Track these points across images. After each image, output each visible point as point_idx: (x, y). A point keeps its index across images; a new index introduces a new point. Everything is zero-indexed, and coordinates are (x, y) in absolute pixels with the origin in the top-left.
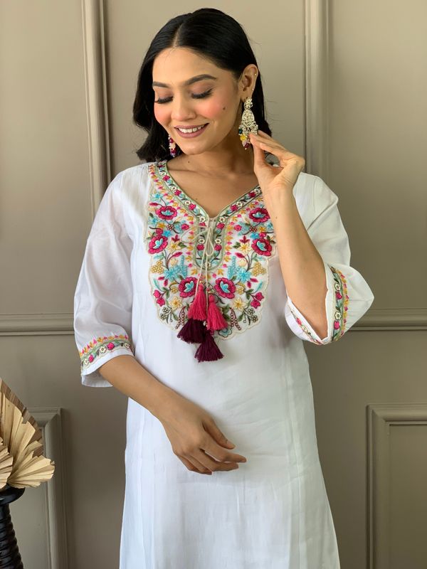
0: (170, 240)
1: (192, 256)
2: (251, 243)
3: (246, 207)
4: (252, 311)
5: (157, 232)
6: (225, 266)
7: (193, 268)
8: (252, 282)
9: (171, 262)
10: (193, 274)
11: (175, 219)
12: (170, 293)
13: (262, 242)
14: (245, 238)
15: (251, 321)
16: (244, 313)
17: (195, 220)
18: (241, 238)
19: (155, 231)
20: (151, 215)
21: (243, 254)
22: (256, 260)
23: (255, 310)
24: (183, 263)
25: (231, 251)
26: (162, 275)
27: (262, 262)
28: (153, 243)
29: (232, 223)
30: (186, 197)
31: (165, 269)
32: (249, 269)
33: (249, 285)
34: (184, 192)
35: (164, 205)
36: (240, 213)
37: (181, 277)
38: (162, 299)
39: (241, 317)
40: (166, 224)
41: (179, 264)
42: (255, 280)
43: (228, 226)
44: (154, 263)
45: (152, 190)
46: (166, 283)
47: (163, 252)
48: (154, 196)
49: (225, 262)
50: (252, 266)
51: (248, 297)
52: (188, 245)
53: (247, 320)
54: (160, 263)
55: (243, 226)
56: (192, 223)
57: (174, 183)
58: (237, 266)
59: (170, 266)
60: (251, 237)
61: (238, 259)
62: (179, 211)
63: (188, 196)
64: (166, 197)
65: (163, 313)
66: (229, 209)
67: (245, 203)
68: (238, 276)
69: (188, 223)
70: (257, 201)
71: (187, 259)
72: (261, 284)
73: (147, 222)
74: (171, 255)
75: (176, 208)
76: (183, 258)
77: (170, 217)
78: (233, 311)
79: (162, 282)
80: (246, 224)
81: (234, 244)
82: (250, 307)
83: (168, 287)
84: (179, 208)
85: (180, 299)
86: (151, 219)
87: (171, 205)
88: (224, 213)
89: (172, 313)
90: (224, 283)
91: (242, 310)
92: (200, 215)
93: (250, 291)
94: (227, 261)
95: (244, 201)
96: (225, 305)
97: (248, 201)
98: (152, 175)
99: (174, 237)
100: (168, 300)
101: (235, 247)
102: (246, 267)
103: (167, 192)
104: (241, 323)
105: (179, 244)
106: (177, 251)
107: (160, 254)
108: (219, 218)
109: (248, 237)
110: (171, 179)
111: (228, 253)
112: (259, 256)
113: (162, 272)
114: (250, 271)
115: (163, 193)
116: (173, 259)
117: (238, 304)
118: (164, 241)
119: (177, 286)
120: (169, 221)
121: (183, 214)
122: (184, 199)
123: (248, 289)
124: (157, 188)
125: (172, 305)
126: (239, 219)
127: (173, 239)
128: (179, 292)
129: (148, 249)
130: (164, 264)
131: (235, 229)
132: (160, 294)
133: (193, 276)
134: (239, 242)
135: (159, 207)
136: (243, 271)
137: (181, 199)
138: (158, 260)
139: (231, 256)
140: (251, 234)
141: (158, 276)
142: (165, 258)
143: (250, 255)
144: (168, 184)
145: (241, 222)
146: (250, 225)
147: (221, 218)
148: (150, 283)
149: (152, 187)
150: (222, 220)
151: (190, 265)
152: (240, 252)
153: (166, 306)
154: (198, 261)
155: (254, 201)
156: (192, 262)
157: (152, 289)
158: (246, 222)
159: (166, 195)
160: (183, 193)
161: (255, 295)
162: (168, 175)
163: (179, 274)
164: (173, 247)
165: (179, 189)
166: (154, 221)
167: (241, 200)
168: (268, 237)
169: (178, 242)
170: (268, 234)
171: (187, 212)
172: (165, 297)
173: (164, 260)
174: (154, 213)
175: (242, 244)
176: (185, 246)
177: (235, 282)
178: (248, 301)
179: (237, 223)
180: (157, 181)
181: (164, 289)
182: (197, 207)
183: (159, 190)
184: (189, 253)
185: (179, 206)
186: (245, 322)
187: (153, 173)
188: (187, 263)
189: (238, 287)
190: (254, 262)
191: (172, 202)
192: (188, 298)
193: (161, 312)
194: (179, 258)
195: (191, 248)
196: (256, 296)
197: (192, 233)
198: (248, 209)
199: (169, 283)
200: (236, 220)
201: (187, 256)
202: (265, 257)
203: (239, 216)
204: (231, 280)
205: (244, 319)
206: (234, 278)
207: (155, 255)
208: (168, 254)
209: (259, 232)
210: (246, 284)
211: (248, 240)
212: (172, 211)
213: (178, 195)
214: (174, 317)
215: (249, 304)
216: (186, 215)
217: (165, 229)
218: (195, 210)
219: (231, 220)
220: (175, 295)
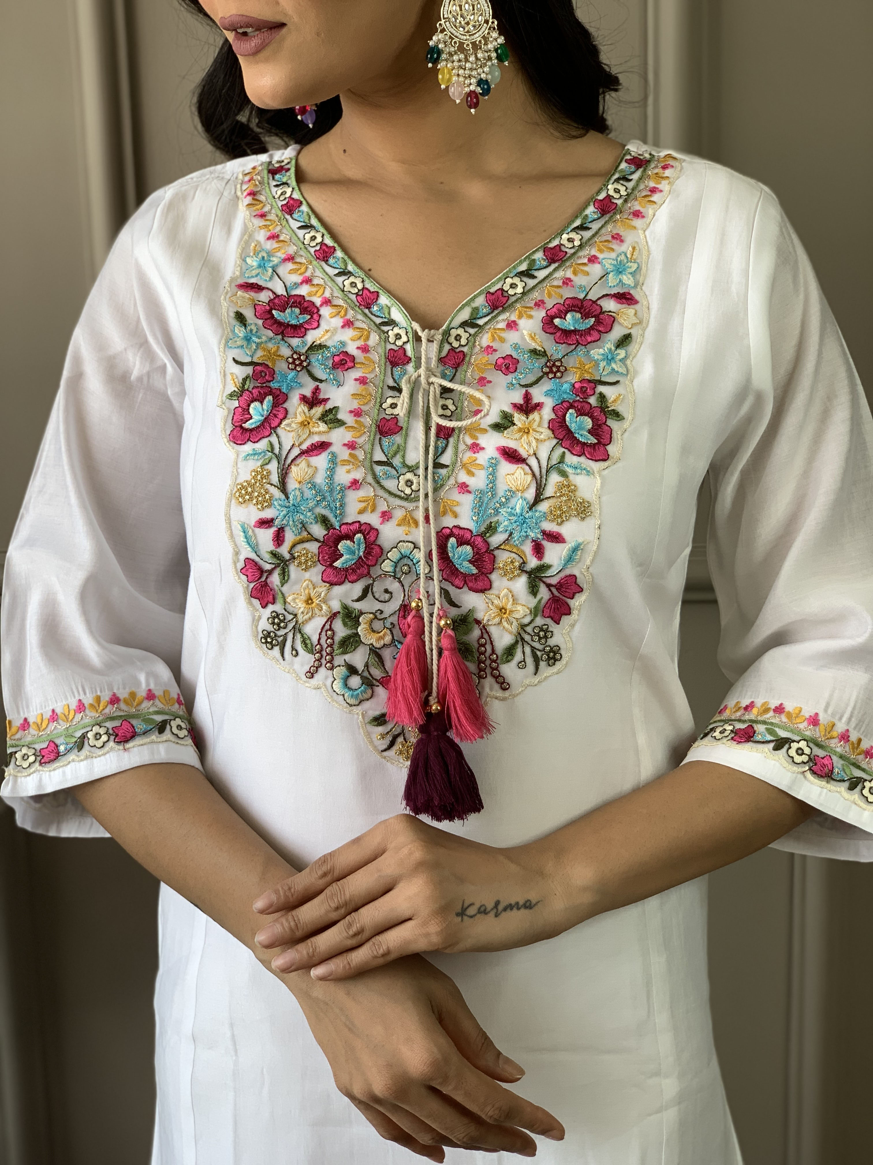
0: (294, 404)
1: (360, 454)
2: (547, 413)
3: (536, 295)
4: (545, 633)
5: (256, 376)
6: (464, 488)
7: (361, 493)
8: (546, 544)
9: (296, 472)
10: (361, 512)
11: (312, 336)
12: (293, 569)
13: (581, 413)
14: (527, 397)
15: (543, 664)
16: (520, 640)
17: (374, 339)
18: (518, 397)
19: (249, 370)
20: (240, 318)
21: (524, 454)
22: (563, 474)
23: (553, 627)
24: (331, 477)
25: (483, 440)
26: (268, 514)
27: (579, 480)
28: (245, 412)
29: (490, 350)
30: (351, 267)
31: (276, 493)
32: (538, 499)
33: (538, 550)
34: (345, 250)
35: (280, 290)
36: (513, 317)
37: (324, 521)
38: (266, 584)
39: (510, 651)
40: (286, 352)
41: (320, 479)
42: (556, 538)
43: (477, 358)
44: (245, 476)
45: (247, 243)
46: (279, 538)
47: (274, 439)
48: (252, 262)
49: (463, 477)
50: (549, 490)
51: (533, 590)
52: (350, 420)
53: (529, 660)
54: (262, 475)
55: (524, 358)
56: (365, 349)
57: (314, 222)
58: (501, 489)
59: (292, 485)
60: (547, 394)
61: (506, 467)
62: (325, 311)
63: (354, 261)
64: (290, 266)
65: (270, 628)
66: (480, 301)
67: (531, 283)
68: (504, 521)
69: (352, 349)
70: (569, 274)
71: (345, 462)
72: (575, 550)
73: (228, 342)
74: (296, 452)
75: (318, 301)
76: (334, 460)
77: (299, 330)
78: (485, 630)
79: (266, 537)
80: (534, 352)
81: (494, 417)
82: (540, 621)
83: (284, 550)
84: (327, 302)
85: (323, 589)
86: (240, 332)
87: (304, 291)
88: (465, 315)
89: (297, 629)
90: (461, 542)
91: (514, 628)
92: (392, 323)
93: (543, 568)
94: (471, 473)
95: (527, 274)
96: (464, 610)
97: (541, 274)
98: (249, 200)
99: (308, 393)
100: (285, 589)
101: (498, 427)
102: (530, 495)
103: (292, 250)
104: (509, 670)
105: (323, 418)
106: (316, 439)
107: (263, 444)
108: (447, 333)
109: (538, 394)
110: (304, 208)
111: (476, 448)
112: (571, 459)
113: (267, 502)
114: (544, 507)
115: (281, 255)
116: (302, 463)
117: (502, 610)
118: (276, 405)
119: (313, 547)
120: (295, 342)
121: (338, 322)
122: (344, 273)
123: (533, 562)
124: (261, 236)
125: (299, 606)
126: (512, 337)
127: (304, 399)
128: (320, 568)
129: (229, 427)
130: (275, 478)
131: (497, 367)
132: (261, 571)
133: (364, 519)
134: (508, 409)
135: (264, 297)
136: (519, 505)
137: (332, 272)
138: (255, 464)
139: (482, 458)
140: (546, 385)
141: (253, 513)
142: (278, 457)
143: (543, 456)
144: (295, 225)
145: (516, 347)
146: (544, 354)
147: (454, 333)
148: (232, 536)
149: (247, 235)
150: (458, 338)
151: (355, 484)
152: (512, 444)
153: (278, 607)
154: (378, 469)
155: (560, 274)
156: (358, 474)
157: (237, 553)
158: (534, 345)
159: (290, 259)
160: (339, 254)
161: (554, 581)
162: (296, 196)
163: (320, 510)
164: (304, 424)
165: (329, 242)
166: (248, 339)
167: (521, 274)
168: (602, 397)
169: (318, 411)
170: (601, 389)
171: (351, 314)
172: (275, 579)
173: (273, 466)
174: (249, 313)
175: (519, 418)
176: (340, 423)
177: (495, 540)
178: (532, 602)
179: (506, 350)
180: (263, 216)
181: (274, 554)
182: (384, 300)
183: (270, 245)
184: (351, 446)
185: (327, 294)
186: (521, 666)
187: (252, 194)
188: (343, 476)
189: (503, 557)
190: (555, 478)
191: (308, 281)
192: (347, 586)
193: (264, 625)
194: (321, 461)
195: (358, 428)
196: (560, 586)
197: (362, 381)
198: (539, 304)
199: (290, 537)
200: (502, 340)
201: (344, 454)
202: (591, 463)
203: (512, 325)
204: (482, 535)
205: (518, 656)
206: (491, 529)
207: (249, 447)
208: (286, 447)
209: (573, 378)
210: (528, 548)
211: (538, 406)
212: (304, 310)
213: (326, 260)
214: (304, 642)
215: (535, 612)
216: (348, 324)
217: (281, 367)
218: (375, 308)
219: (485, 340)
220: (307, 575)
